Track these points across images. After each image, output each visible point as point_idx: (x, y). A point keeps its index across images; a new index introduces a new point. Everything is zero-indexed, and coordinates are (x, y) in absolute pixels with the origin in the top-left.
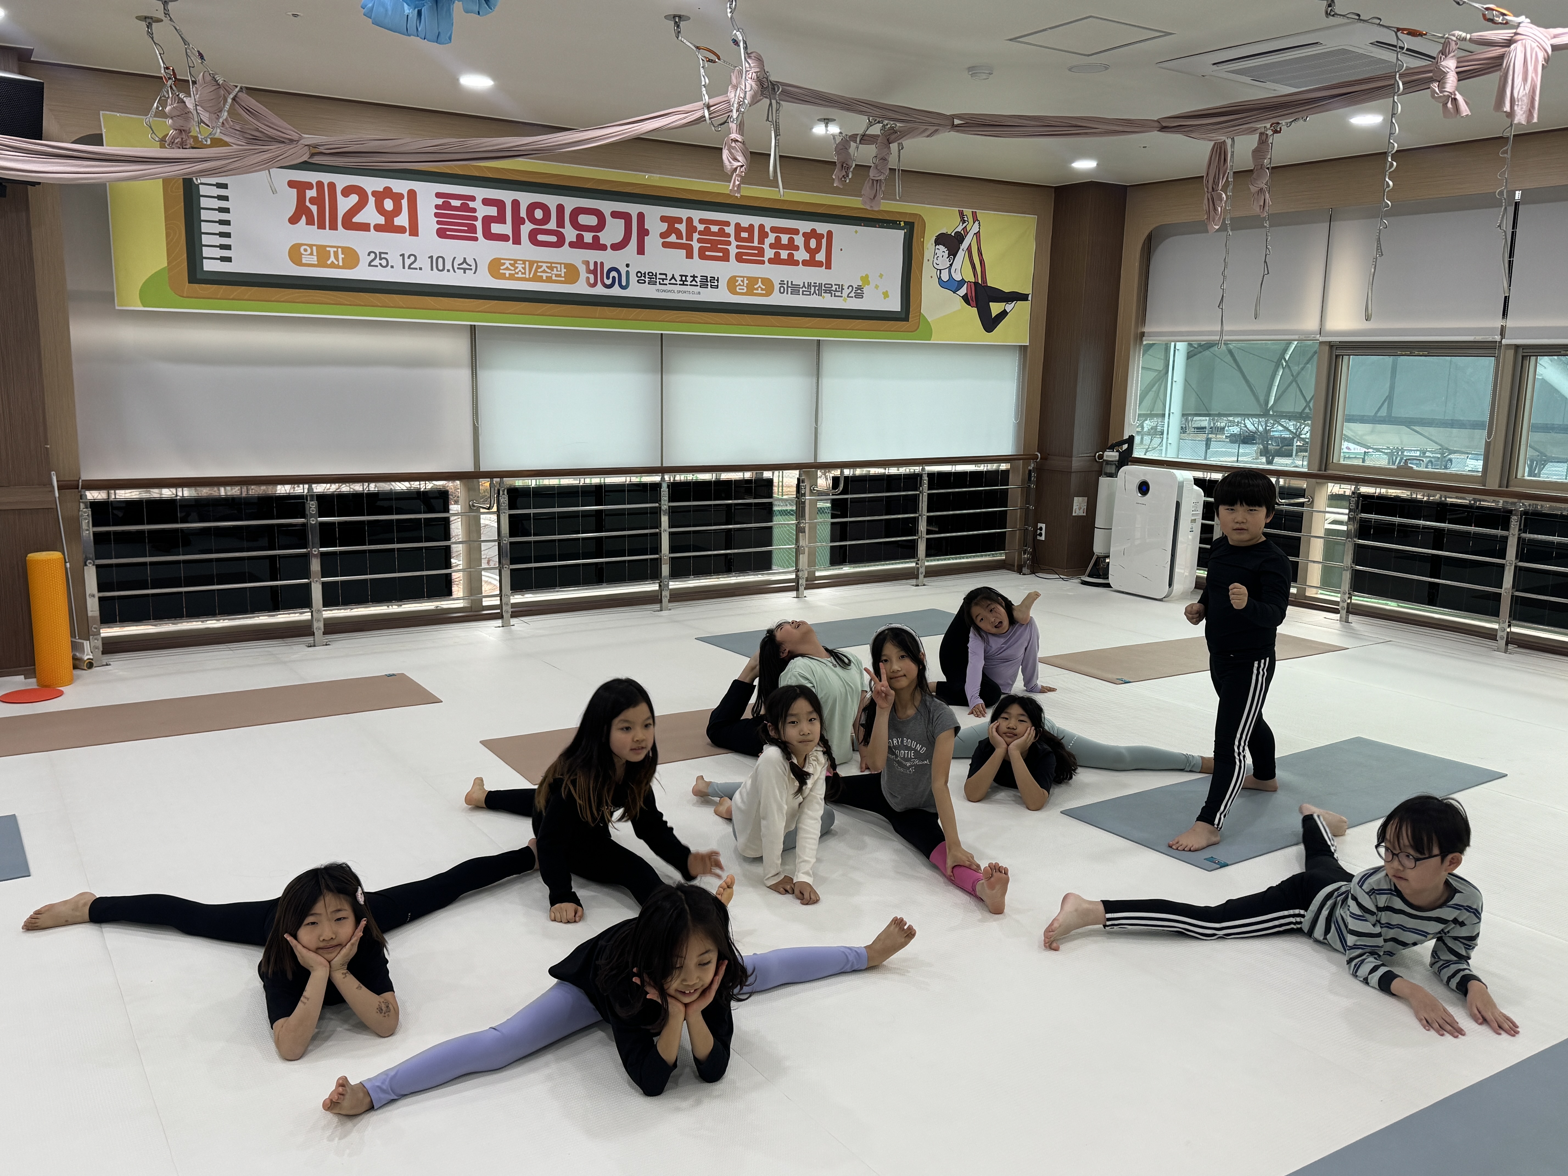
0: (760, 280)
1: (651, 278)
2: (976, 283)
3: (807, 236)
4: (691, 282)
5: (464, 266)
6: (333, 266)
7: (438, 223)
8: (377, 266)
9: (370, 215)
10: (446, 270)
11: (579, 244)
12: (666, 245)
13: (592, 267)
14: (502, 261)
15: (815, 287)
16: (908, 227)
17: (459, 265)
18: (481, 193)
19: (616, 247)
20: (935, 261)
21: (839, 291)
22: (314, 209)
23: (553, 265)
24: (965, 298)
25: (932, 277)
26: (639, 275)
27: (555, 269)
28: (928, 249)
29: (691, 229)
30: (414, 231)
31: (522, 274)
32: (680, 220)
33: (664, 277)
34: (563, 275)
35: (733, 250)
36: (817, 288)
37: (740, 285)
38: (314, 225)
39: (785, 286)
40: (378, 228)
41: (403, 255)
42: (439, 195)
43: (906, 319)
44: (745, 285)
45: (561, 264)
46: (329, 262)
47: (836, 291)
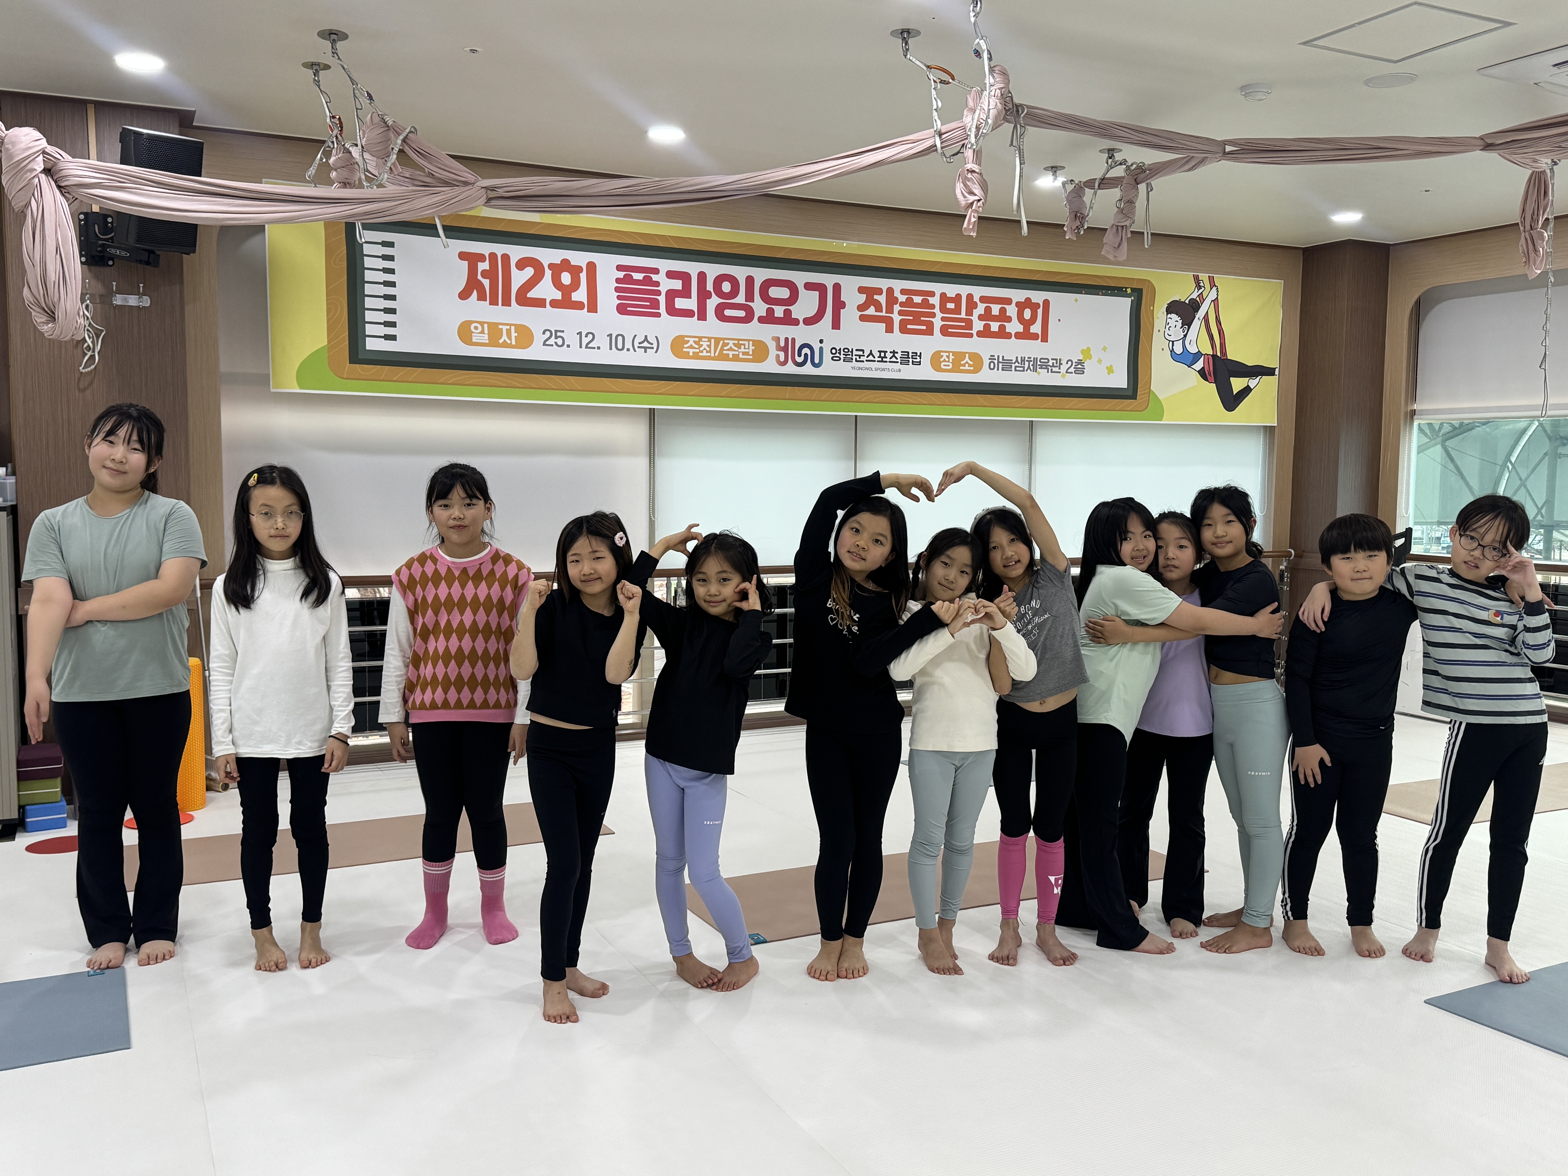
0: (967, 355)
1: (846, 355)
2: (1214, 356)
3: (1021, 307)
4: (890, 358)
5: (646, 344)
6: (505, 345)
7: (619, 298)
8: (552, 345)
9: (546, 290)
10: (625, 349)
11: (769, 319)
12: (863, 318)
13: (782, 344)
14: (686, 339)
15: (1029, 362)
16: (1136, 294)
17: (640, 343)
18: (665, 265)
19: (809, 321)
20: (1167, 331)
21: (1057, 367)
22: (486, 283)
23: (740, 342)
24: (1202, 373)
25: (1163, 349)
26: (834, 351)
27: (743, 347)
28: (1158, 318)
29: (892, 300)
30: (593, 307)
31: (707, 352)
32: (879, 291)
33: (861, 353)
34: (751, 353)
35: (938, 323)
36: (1031, 363)
37: (944, 361)
38: (486, 301)
39: (996, 362)
40: (555, 304)
41: (580, 333)
42: (620, 268)
43: (1134, 396)
44: (951, 361)
45: (749, 341)
46: (501, 341)
47: (1053, 366)
